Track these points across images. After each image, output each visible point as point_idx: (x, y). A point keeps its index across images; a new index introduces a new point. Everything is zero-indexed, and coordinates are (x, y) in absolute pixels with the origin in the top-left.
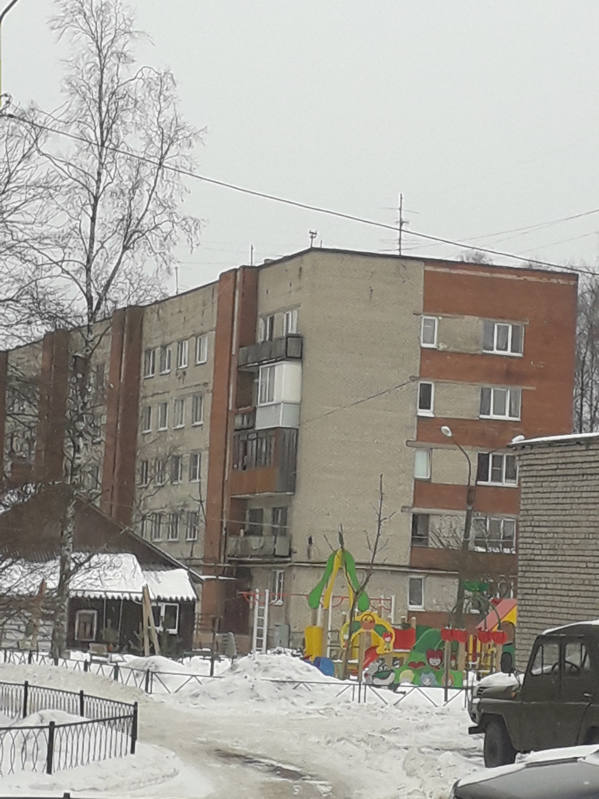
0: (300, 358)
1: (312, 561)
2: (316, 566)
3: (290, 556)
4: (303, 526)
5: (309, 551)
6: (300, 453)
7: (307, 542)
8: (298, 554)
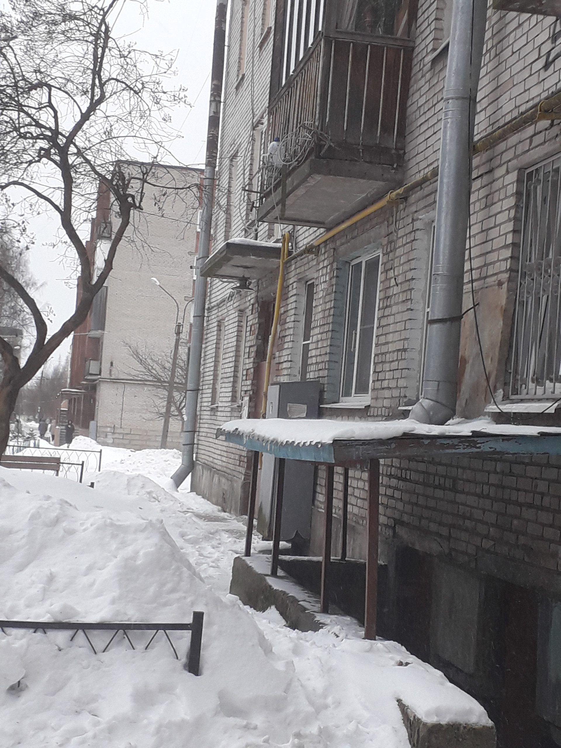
0: (110, 238)
1: (113, 377)
2: (115, 381)
3: (100, 374)
4: (107, 354)
5: (111, 371)
6: (108, 303)
7: (109, 364)
8: (102, 374)
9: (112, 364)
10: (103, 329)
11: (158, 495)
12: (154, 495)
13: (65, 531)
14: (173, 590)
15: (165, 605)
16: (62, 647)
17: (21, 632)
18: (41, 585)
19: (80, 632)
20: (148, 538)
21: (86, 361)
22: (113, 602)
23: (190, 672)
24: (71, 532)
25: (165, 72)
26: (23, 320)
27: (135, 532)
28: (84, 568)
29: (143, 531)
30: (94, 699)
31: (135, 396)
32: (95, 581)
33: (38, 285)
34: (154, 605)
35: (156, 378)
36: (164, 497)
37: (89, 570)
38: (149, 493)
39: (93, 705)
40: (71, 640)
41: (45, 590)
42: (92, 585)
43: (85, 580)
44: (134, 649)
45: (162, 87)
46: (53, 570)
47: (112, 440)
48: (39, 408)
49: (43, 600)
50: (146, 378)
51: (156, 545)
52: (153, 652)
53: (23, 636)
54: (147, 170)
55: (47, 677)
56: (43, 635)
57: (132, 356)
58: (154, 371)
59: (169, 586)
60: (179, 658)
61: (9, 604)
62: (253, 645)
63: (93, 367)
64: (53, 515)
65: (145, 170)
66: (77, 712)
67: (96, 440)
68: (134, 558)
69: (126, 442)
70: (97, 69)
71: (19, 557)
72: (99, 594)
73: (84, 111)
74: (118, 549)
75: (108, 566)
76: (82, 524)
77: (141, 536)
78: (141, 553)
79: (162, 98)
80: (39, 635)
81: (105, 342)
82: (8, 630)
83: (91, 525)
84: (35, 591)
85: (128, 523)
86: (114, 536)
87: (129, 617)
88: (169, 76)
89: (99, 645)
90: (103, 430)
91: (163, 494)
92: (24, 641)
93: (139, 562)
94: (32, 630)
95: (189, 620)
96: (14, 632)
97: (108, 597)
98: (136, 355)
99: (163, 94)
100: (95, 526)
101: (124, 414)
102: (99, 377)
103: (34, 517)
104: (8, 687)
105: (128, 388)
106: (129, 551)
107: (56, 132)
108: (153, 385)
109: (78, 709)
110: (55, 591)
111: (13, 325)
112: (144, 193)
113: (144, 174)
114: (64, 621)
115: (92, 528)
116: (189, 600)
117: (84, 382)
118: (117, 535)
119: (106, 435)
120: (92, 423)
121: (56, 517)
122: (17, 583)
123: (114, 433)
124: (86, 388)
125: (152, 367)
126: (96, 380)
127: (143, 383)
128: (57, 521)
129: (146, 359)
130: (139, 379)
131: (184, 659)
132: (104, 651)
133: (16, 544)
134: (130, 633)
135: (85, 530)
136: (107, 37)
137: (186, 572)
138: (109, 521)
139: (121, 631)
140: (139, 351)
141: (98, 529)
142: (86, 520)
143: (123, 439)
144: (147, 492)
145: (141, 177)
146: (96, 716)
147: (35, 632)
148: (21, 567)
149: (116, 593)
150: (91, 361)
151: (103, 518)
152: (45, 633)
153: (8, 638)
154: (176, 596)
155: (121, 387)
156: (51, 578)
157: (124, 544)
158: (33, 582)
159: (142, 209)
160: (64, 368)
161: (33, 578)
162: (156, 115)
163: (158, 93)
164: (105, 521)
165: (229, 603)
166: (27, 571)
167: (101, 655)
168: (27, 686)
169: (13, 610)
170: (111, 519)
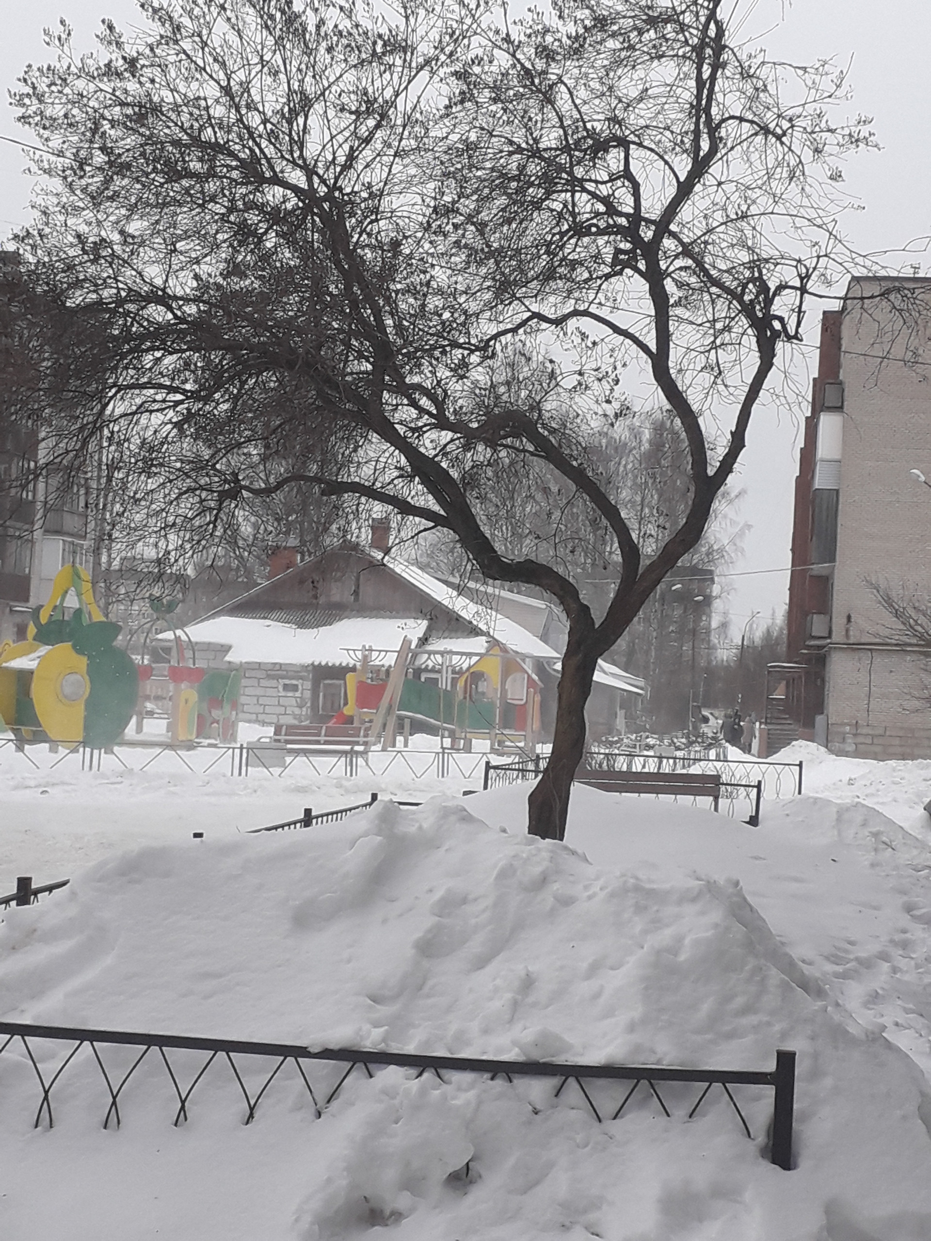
0: (839, 408)
1: (851, 642)
2: (855, 647)
3: (830, 637)
4: (840, 602)
5: (847, 631)
6: (839, 518)
7: (845, 620)
8: (834, 634)
9: (849, 618)
10: (833, 559)
11: (892, 838)
12: (884, 839)
13: (556, 898)
14: (747, 1010)
15: (731, 1035)
16: (538, 1107)
17: (467, 1077)
18: (509, 995)
19: (572, 1081)
20: (703, 913)
21: (807, 615)
22: (631, 1028)
23: (774, 1162)
24: (566, 902)
25: (830, 96)
26: (708, 554)
27: (680, 902)
28: (585, 965)
29: (694, 900)
30: (595, 1204)
31: (891, 672)
32: (602, 988)
33: (733, 495)
34: (708, 1036)
35: (924, 640)
36: (904, 841)
37: (594, 969)
38: (876, 835)
39: (592, 1216)
40: (556, 1096)
41: (515, 1005)
42: (597, 996)
43: (585, 988)
44: (668, 1115)
45: (827, 121)
46: (530, 968)
47: (854, 746)
48: (740, 696)
49: (511, 1021)
50: (906, 639)
51: (716, 925)
52: (702, 1123)
53: (471, 1086)
54: (808, 270)
55: (511, 1161)
56: (507, 1084)
57: (880, 602)
58: (919, 628)
59: (739, 1001)
60: (752, 1137)
61: (453, 1028)
62: (904, 1118)
63: (817, 624)
64: (536, 870)
65: (804, 271)
66: (565, 1227)
67: (827, 747)
68: (674, 950)
69: (878, 749)
70: (704, 102)
71: (476, 946)
72: (609, 1013)
73: (682, 179)
74: (645, 932)
75: (628, 963)
76: (586, 888)
77: (690, 910)
78: (687, 941)
79: (827, 142)
80: (500, 1084)
81: (837, 583)
82: (447, 1074)
83: (601, 889)
84: (498, 1004)
85: (667, 886)
86: (639, 909)
87: (658, 1056)
88: (837, 101)
89: (607, 1106)
90: (839, 730)
91: (900, 836)
92: (471, 1095)
93: (682, 957)
94: (487, 1075)
95: (770, 1066)
96: (457, 1077)
97: (622, 1018)
98: (888, 602)
99: (829, 134)
100: (606, 891)
101: (872, 702)
102: (829, 641)
103: (505, 874)
104: (445, 1177)
105: (878, 660)
106: (665, 936)
107: (636, 218)
108: (920, 653)
109: (567, 1224)
110: (534, 1005)
111: (694, 562)
112: (805, 312)
113: (802, 279)
114: (541, 1061)
115: (602, 895)
116: (777, 1028)
117: (806, 651)
118: (646, 908)
119: (844, 739)
120: (819, 719)
121: (543, 872)
122: (471, 990)
123: (855, 735)
124: (808, 660)
125: (916, 621)
126: (824, 647)
127: (901, 648)
128: (543, 881)
129: (904, 608)
130: (893, 641)
131: (761, 1138)
132: (615, 1118)
133: (473, 921)
134: (663, 1086)
135: (590, 898)
136: (719, 47)
137: (775, 976)
138: (632, 881)
139: (644, 1083)
140: (893, 594)
141: (612, 895)
142: (595, 880)
143: (872, 744)
144: (870, 832)
145: (798, 285)
146: (597, 1235)
147: (492, 1079)
148: (481, 962)
149: (636, 1012)
150: (815, 616)
151: (623, 875)
152: (511, 1082)
153: (445, 1087)
154: (752, 1019)
155: (866, 657)
156: (528, 983)
157: (657, 924)
158: (496, 990)
159: (801, 340)
160: (781, 629)
161: (498, 982)
162: (816, 171)
163: (821, 134)
164: (625, 882)
165: (863, 1037)
166: (490, 969)
167: (611, 1126)
168: (480, 1176)
169: (460, 1038)
170: (637, 879)
